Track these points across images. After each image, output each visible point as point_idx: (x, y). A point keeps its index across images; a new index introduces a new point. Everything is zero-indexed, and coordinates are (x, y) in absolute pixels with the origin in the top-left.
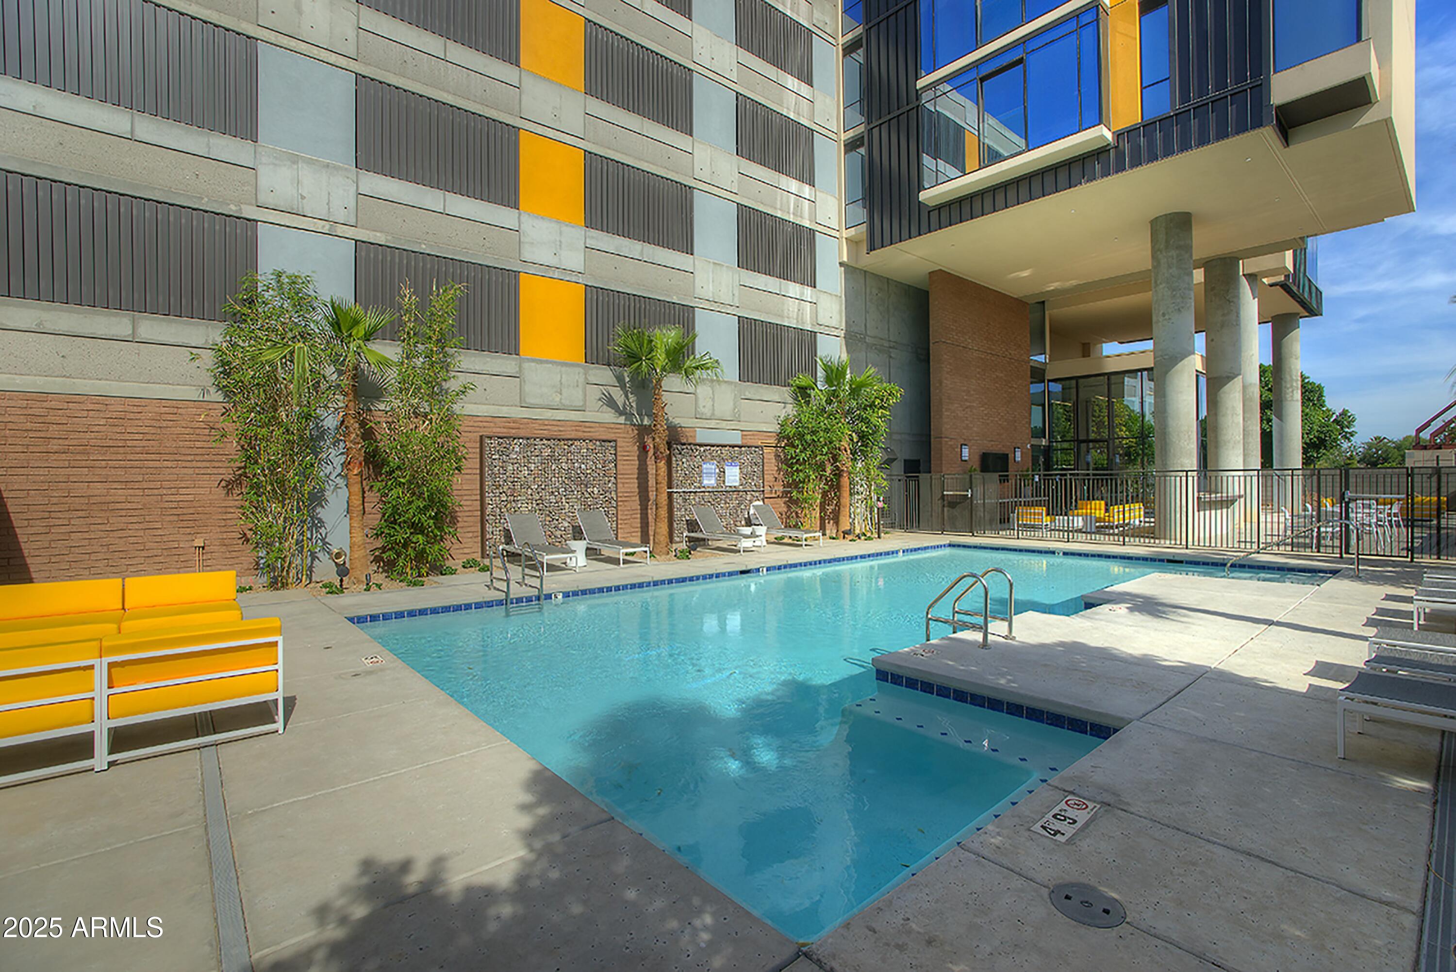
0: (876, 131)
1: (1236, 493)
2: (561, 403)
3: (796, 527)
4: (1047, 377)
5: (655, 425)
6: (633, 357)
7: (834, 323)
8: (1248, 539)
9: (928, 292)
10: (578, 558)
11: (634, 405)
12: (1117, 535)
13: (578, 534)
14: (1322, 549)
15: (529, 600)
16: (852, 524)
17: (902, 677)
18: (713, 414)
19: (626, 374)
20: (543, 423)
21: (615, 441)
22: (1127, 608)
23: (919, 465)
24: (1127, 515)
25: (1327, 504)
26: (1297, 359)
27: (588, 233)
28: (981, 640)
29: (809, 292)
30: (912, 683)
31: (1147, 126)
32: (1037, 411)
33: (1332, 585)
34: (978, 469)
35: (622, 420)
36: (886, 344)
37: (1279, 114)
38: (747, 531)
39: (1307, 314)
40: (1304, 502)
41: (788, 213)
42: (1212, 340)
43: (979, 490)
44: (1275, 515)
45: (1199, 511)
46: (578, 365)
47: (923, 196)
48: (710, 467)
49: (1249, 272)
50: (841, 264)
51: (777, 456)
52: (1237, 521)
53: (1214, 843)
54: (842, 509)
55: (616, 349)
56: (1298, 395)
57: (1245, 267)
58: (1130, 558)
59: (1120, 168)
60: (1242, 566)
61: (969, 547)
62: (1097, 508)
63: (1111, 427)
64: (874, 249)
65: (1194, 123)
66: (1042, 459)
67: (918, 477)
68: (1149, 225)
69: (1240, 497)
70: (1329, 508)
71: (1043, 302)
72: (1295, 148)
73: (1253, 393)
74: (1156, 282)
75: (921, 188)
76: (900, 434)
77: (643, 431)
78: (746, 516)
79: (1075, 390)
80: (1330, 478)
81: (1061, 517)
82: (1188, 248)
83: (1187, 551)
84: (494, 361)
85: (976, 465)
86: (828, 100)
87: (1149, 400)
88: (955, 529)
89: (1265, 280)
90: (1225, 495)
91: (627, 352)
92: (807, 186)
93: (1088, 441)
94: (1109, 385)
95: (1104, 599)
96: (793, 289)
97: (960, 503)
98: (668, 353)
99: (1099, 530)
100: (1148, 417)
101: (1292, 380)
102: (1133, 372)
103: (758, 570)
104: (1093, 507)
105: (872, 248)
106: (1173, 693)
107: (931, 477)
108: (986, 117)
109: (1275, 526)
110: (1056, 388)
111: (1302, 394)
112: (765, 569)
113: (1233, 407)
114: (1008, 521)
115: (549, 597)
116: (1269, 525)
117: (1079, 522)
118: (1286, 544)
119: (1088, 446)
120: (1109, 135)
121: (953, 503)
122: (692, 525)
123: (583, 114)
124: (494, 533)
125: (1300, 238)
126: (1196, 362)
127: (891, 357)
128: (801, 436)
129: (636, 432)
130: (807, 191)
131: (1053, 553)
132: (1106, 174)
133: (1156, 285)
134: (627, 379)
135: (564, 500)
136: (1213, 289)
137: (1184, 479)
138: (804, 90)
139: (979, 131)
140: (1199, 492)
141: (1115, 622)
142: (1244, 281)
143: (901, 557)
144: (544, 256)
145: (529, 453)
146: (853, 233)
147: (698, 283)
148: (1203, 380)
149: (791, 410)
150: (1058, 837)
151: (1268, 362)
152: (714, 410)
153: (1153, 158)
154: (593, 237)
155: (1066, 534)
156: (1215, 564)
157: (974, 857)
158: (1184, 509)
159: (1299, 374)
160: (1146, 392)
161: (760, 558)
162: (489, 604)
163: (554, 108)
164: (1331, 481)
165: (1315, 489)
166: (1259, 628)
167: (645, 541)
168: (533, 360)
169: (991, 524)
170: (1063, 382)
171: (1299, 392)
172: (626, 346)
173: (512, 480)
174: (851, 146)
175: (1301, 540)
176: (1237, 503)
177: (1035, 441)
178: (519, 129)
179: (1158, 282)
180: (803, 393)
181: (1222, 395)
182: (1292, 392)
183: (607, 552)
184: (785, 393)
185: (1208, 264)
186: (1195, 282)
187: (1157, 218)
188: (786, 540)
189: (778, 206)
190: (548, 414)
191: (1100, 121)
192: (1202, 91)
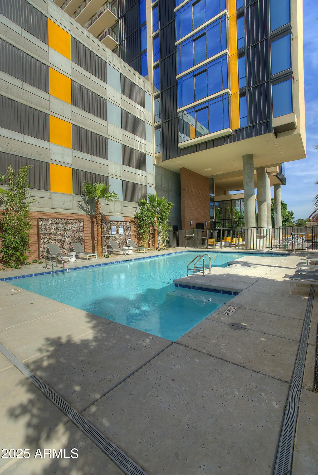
0: (164, 124)
1: (266, 234)
2: (65, 207)
3: (141, 247)
4: (215, 201)
5: (97, 215)
6: (89, 192)
7: (152, 183)
8: (269, 247)
9: (180, 174)
10: (73, 258)
11: (89, 208)
12: (235, 247)
13: (72, 250)
14: (287, 249)
15: (60, 271)
16: (159, 246)
17: (182, 285)
18: (115, 211)
19: (86, 198)
20: (59, 214)
21: (83, 220)
22: (241, 265)
23: (178, 227)
24: (238, 241)
25: (288, 237)
26: (280, 196)
27: (73, 151)
28: (203, 275)
29: (144, 173)
30: (185, 286)
31: (242, 129)
32: (211, 211)
33: (289, 257)
34: (195, 228)
35: (85, 213)
36: (167, 190)
37: (274, 129)
38: (127, 248)
39: (282, 184)
40: (282, 236)
41: (137, 148)
42: (259, 191)
43: (196, 234)
44: (275, 240)
45: (256, 239)
46: (70, 195)
47: (179, 145)
48: (114, 228)
49: (268, 172)
50: (154, 165)
51: (135, 224)
52: (266, 242)
53: (264, 312)
54: (155, 241)
55: (84, 190)
56: (280, 207)
57: (267, 170)
58: (239, 253)
59: (235, 141)
60: (268, 254)
61: (194, 251)
62: (229, 239)
63: (232, 215)
64: (164, 161)
65: (254, 130)
66: (213, 225)
67: (178, 231)
68: (242, 157)
69: (267, 235)
70: (288, 238)
71: (213, 178)
72: (279, 139)
73: (269, 206)
74: (244, 174)
75: (178, 142)
76: (172, 218)
77: (92, 217)
78: (126, 244)
79: (222, 205)
80: (288, 229)
81: (220, 242)
82: (252, 164)
83: (254, 250)
84: (42, 193)
85: (195, 227)
86: (149, 113)
87: (243, 208)
88: (189, 246)
89: (272, 174)
90: (263, 235)
91: (87, 190)
92: (143, 139)
93: (226, 220)
94: (232, 203)
95: (233, 263)
96: (139, 172)
97: (191, 238)
98: (101, 191)
99: (230, 246)
100: (242, 213)
101: (279, 203)
102: (238, 199)
103: (132, 260)
104: (228, 239)
105: (164, 160)
106: (252, 284)
107: (182, 231)
108: (197, 122)
109: (275, 243)
110: (217, 204)
111: (282, 206)
112: (134, 260)
113: (264, 210)
114: (205, 244)
115: (66, 270)
116: (274, 243)
117: (224, 243)
118: (278, 248)
119: (226, 221)
120: (231, 131)
121: (189, 238)
122: (109, 247)
123: (71, 111)
124: (43, 251)
125: (280, 163)
126: (255, 197)
127: (169, 194)
128: (142, 218)
129: (90, 217)
130: (143, 141)
131: (218, 252)
132: (231, 142)
133: (244, 175)
134: (87, 200)
135: (67, 239)
136: (259, 176)
137: (252, 230)
138: (142, 109)
139: (195, 126)
140: (256, 234)
141: (237, 268)
142: (267, 175)
143: (174, 255)
144: (58, 158)
145: (54, 224)
146: (158, 155)
147: (110, 169)
148: (257, 202)
149: (139, 210)
150: (229, 315)
151: (273, 197)
152: (115, 210)
153: (243, 139)
154: (75, 153)
155: (221, 247)
156: (261, 254)
157: (210, 320)
158: (253, 239)
159: (281, 201)
160: (242, 205)
161: (132, 256)
162: (46, 273)
163: (61, 109)
164: (289, 231)
165: (285, 233)
166: (272, 268)
167: (94, 251)
168: (55, 193)
169: (200, 245)
170: (219, 202)
171: (281, 206)
172: (87, 189)
173: (49, 233)
174: (157, 128)
175: (282, 247)
176: (266, 237)
177: (211, 220)
178: (49, 115)
179: (245, 174)
180: (142, 205)
181: (262, 206)
182: (279, 206)
183: (82, 256)
184: (137, 205)
185: (258, 169)
186: (254, 174)
187: (244, 155)
188: (138, 251)
189: (134, 145)
190: (60, 211)
191: (229, 126)
192: (256, 121)
